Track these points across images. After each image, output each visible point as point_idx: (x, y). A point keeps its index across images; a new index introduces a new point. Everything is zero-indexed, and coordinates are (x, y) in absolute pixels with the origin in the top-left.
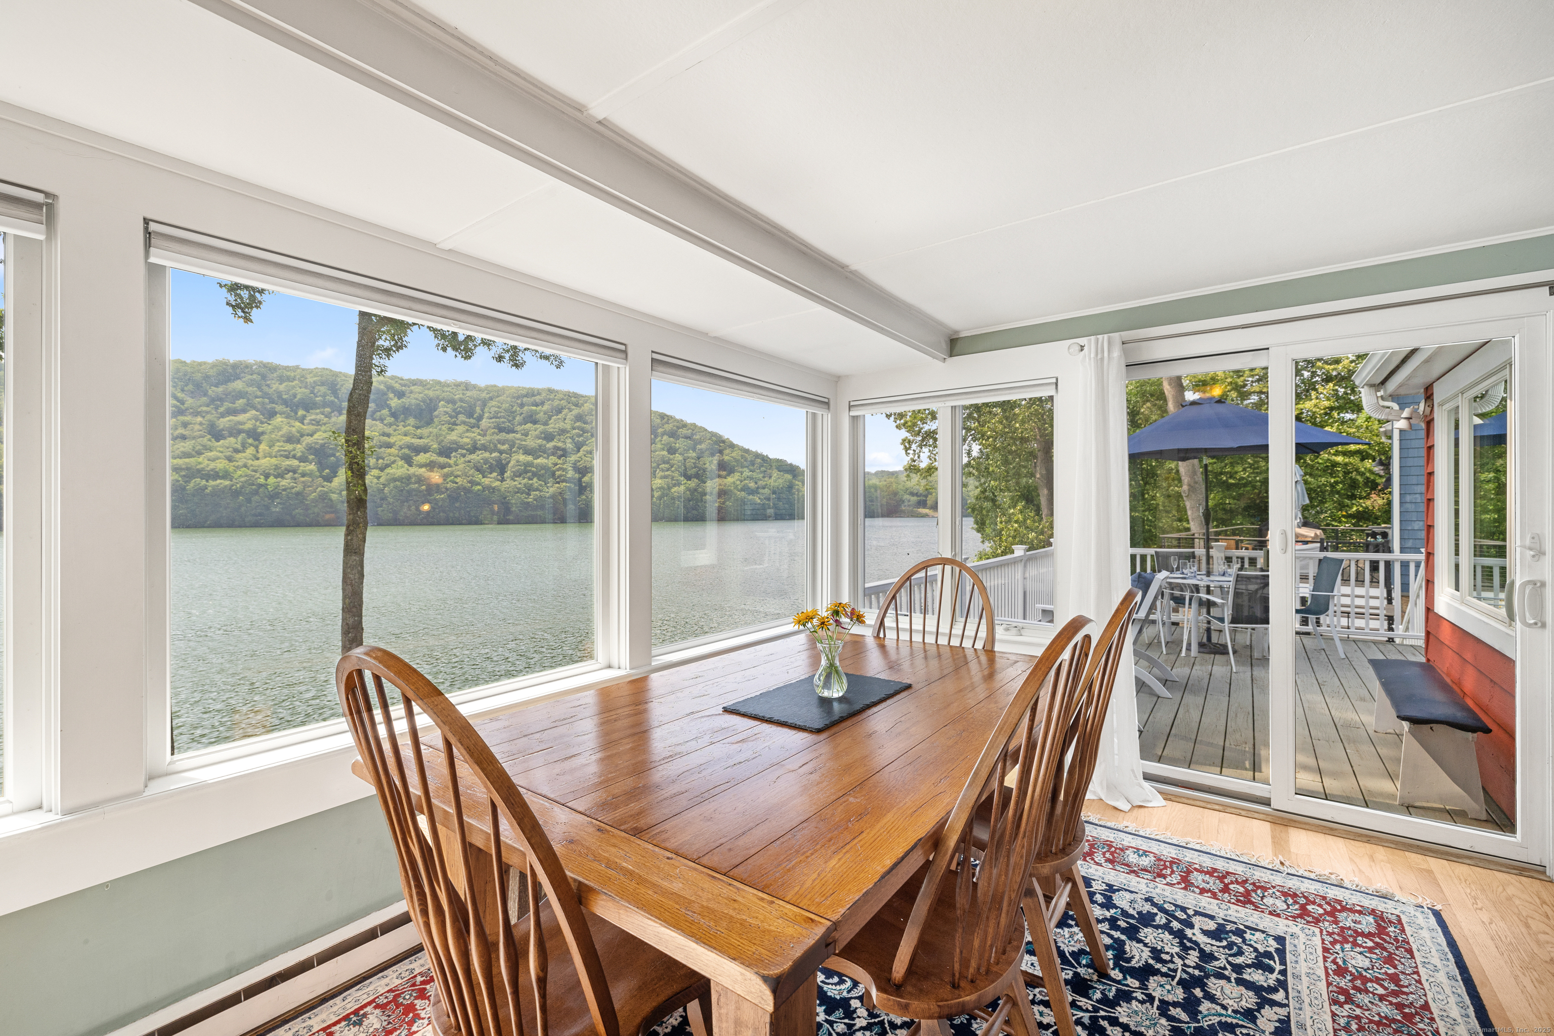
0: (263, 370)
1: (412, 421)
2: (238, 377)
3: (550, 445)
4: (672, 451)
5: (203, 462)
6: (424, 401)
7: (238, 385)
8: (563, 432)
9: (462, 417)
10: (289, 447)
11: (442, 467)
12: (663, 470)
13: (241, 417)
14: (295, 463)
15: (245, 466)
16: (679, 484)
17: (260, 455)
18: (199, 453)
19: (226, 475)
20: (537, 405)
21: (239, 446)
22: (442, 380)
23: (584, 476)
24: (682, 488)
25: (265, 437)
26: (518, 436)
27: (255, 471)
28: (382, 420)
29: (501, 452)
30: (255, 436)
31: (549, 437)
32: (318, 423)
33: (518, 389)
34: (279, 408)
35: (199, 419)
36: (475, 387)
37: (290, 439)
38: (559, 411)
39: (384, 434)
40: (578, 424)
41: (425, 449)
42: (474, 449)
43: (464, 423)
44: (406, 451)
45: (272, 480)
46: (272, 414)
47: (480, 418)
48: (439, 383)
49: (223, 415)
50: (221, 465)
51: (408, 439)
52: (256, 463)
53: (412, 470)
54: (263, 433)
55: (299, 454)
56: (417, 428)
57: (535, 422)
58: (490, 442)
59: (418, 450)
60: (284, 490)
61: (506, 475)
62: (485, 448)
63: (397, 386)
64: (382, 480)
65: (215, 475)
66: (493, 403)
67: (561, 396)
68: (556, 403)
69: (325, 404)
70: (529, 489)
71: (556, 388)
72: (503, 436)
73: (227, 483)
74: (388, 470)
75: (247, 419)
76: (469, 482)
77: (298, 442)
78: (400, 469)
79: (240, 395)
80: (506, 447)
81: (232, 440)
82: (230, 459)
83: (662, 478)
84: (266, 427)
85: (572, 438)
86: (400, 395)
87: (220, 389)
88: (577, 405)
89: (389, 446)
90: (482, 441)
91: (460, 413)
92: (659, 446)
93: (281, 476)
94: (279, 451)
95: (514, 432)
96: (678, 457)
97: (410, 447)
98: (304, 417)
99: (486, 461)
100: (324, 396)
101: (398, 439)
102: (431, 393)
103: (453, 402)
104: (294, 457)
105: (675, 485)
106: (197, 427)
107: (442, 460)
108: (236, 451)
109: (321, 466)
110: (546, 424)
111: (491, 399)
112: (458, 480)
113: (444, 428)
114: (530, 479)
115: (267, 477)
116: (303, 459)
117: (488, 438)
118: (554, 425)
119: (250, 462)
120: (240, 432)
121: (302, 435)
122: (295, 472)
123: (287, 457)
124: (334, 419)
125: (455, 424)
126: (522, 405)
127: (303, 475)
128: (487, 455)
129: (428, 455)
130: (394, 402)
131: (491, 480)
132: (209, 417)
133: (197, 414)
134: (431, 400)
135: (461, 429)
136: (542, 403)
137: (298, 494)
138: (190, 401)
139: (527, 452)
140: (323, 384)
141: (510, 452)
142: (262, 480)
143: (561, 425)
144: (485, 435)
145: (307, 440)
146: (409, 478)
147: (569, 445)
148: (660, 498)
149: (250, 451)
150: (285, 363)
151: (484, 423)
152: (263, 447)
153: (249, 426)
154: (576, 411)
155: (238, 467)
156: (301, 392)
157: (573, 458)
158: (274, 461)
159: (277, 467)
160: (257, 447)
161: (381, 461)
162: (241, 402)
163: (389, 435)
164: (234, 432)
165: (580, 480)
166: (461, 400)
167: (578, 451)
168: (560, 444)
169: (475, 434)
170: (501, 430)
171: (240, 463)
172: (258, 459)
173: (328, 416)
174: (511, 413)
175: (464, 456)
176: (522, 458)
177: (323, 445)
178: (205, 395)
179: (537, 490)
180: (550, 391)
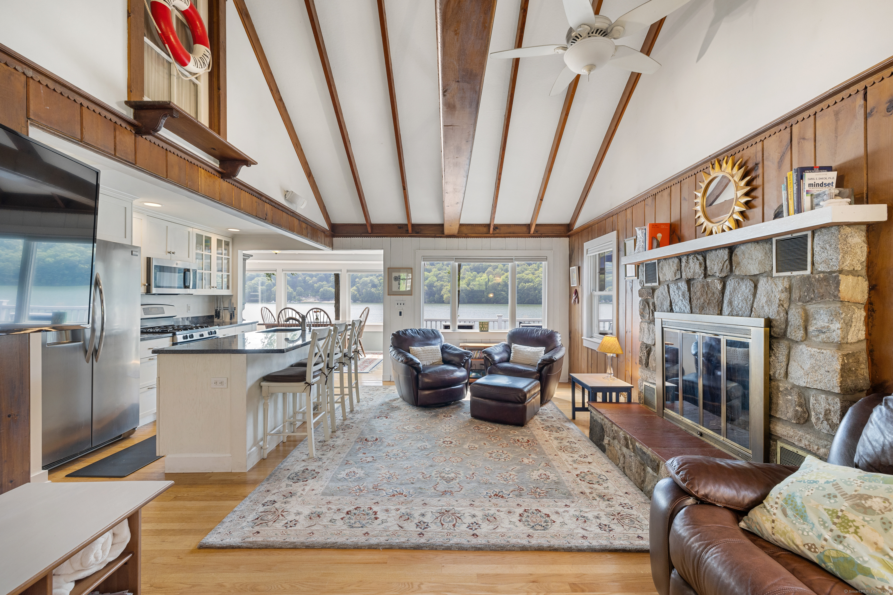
18: (523, 272)
21: (537, 268)
50: (530, 276)
65: (528, 281)
73: (532, 284)
82: (533, 274)
108: (536, 270)
155: (536, 277)
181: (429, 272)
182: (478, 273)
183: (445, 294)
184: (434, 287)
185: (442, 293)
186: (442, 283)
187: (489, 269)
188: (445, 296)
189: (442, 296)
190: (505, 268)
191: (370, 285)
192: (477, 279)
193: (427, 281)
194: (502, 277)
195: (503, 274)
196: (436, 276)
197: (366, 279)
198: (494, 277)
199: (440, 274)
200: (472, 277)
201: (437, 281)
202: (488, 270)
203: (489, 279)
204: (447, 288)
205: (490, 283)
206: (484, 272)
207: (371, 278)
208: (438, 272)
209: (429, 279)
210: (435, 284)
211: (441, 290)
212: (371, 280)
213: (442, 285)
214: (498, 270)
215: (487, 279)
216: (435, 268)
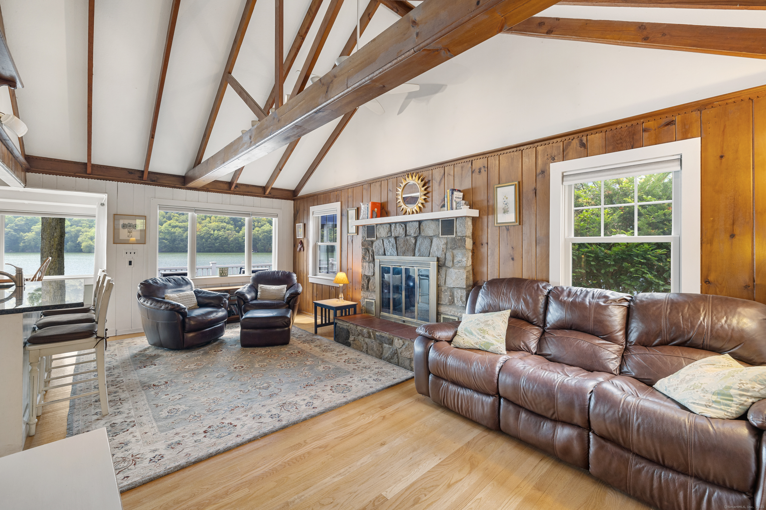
14: (225, 224)
21: (204, 218)
27: (209, 228)
45: (216, 232)
52: (210, 224)
55: (227, 221)
60: (220, 236)
64: (260, 232)
93: (219, 230)
94: (219, 219)
104: (225, 222)
108: (203, 220)
109: (236, 226)
115: (214, 231)
116: (228, 223)
119: (208, 224)
122: (225, 229)
123: (222, 222)
127: (228, 230)
137: (226, 238)
142: (212, 232)
149: (208, 219)
155: (203, 227)
158: (217, 224)
159: (218, 226)
161: (259, 223)
171: (204, 225)
172: (211, 223)
183: (83, 241)
185: (79, 239)
186: (81, 228)
188: (83, 245)
189: (79, 244)
190: (167, 215)
195: (165, 222)
201: (71, 226)
211: (77, 236)
213: (79, 231)
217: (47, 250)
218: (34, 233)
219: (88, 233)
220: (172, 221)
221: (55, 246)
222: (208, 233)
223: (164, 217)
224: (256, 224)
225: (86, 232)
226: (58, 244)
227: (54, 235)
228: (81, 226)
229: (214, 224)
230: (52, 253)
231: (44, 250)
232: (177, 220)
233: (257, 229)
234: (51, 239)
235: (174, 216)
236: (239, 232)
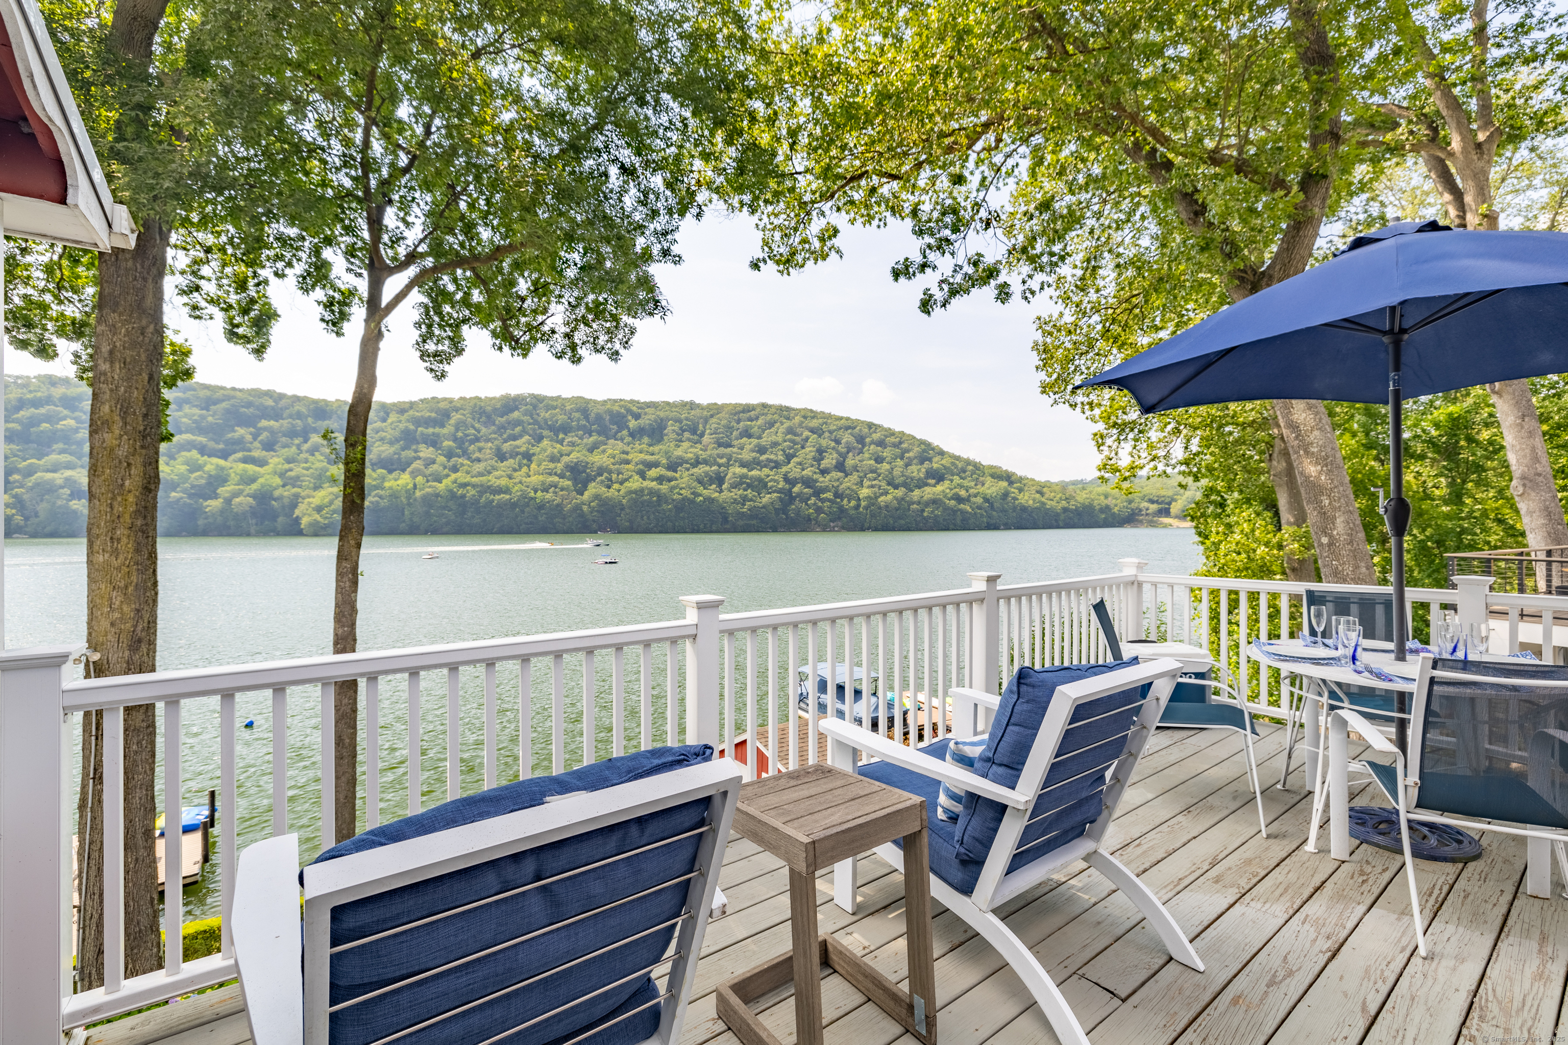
0: (534, 401)
1: (646, 440)
2: (517, 408)
3: (763, 457)
4: (879, 460)
5: (493, 480)
6: (655, 421)
7: (516, 415)
8: (775, 444)
9: (687, 435)
10: (552, 465)
11: (670, 480)
12: (870, 480)
13: (518, 442)
14: (556, 479)
15: (521, 482)
16: (886, 493)
17: (531, 473)
18: (489, 473)
19: (507, 491)
20: (751, 420)
21: (517, 466)
22: (671, 401)
23: (794, 486)
24: (889, 497)
25: (535, 458)
26: (735, 450)
27: (528, 487)
28: (622, 440)
29: (720, 466)
30: (528, 456)
31: (762, 450)
32: (573, 444)
33: (736, 405)
34: (545, 433)
35: (490, 444)
36: (698, 406)
37: (553, 459)
38: (771, 424)
39: (625, 452)
40: (789, 437)
41: (656, 465)
42: (697, 463)
43: (689, 440)
44: (641, 467)
45: (539, 494)
46: (540, 439)
47: (702, 435)
48: (668, 403)
49: (505, 441)
50: (503, 482)
51: (642, 456)
52: (528, 480)
53: (646, 484)
54: (534, 454)
55: (559, 472)
56: (650, 445)
57: (750, 436)
58: (710, 456)
59: (651, 465)
60: (548, 502)
61: (724, 487)
62: (705, 462)
63: (634, 409)
64: (622, 493)
65: (500, 490)
66: (714, 420)
67: (773, 410)
68: (769, 417)
69: (579, 428)
70: (745, 499)
71: (770, 402)
72: (722, 450)
73: (508, 497)
74: (626, 484)
75: (522, 443)
76: (692, 493)
77: (559, 461)
78: (635, 483)
79: (518, 423)
80: (724, 461)
81: (511, 461)
82: (510, 477)
83: (869, 487)
84: (536, 450)
85: (783, 450)
86: (637, 417)
87: (504, 419)
88: (788, 419)
89: (628, 462)
90: (703, 455)
91: (684, 431)
92: (867, 455)
93: (546, 490)
94: (545, 469)
95: (731, 446)
96: (885, 466)
97: (644, 463)
98: (563, 439)
99: (706, 474)
100: (579, 420)
101: (635, 457)
102: (662, 414)
103: (679, 421)
104: (556, 474)
105: (882, 494)
106: (488, 451)
107: (670, 474)
108: (515, 470)
109: (575, 480)
110: (760, 437)
111: (712, 416)
112: (683, 492)
113: (672, 445)
114: (745, 490)
115: (536, 491)
116: (562, 476)
117: (709, 452)
118: (766, 440)
119: (524, 479)
120: (518, 454)
121: (562, 455)
122: (556, 487)
123: (550, 474)
124: (585, 441)
125: (681, 441)
126: (739, 421)
127: (562, 489)
128: (708, 468)
129: (658, 470)
130: (632, 424)
131: (711, 492)
132: (496, 442)
133: (488, 440)
134: (662, 420)
135: (686, 445)
136: (757, 418)
137: (558, 505)
138: (484, 430)
139: (743, 465)
140: (578, 410)
141: (728, 465)
142: (532, 494)
143: (774, 438)
144: (706, 450)
145: (565, 459)
146: (642, 490)
147: (781, 458)
148: (866, 508)
149: (525, 469)
150: (549, 395)
151: (706, 439)
152: (533, 466)
153: (523, 449)
154: (787, 424)
155: (515, 484)
156: (562, 418)
157: (784, 469)
158: (541, 478)
159: (543, 483)
160: (529, 466)
161: (621, 476)
162: (518, 429)
163: (627, 453)
164: (514, 454)
165: (790, 491)
166: (687, 419)
167: (789, 463)
168: (772, 457)
169: (697, 450)
170: (720, 445)
171: (517, 481)
172: (530, 476)
173: (581, 438)
174: (730, 429)
175: (688, 469)
176: (739, 470)
177: (576, 464)
178: (494, 424)
179: (751, 500)
180: (764, 406)
181: (261, 466)
182: (390, 472)
184: (275, 500)
185: (297, 512)
186: (299, 490)
187: (417, 465)
188: (305, 521)
189: (297, 520)
190: (451, 464)
191: (67, 491)
192: (387, 484)
193: (254, 486)
194: (444, 481)
195: (447, 476)
196: (282, 475)
197: (49, 476)
198: (428, 481)
199: (291, 470)
200: (375, 479)
201: (284, 486)
202: (414, 466)
203: (415, 486)
204: (309, 503)
205: (418, 494)
206: (404, 470)
207: (68, 473)
208: (287, 466)
209: (261, 480)
210: (277, 493)
211: (294, 505)
212: (67, 479)
213: (297, 496)
214: (435, 467)
215: (411, 486)
216: (278, 456)
217: (103, 530)
218: (221, 500)
219: (311, 500)
220: (459, 474)
221: (127, 516)
222: (524, 496)
223: (445, 468)
224: (614, 476)
225: (309, 497)
226: (137, 512)
227: (123, 485)
228: (300, 487)
229: (535, 479)
230: (119, 540)
231: (95, 531)
232: (468, 473)
233: (616, 486)
234: (113, 498)
235: (462, 465)
236: (582, 494)
